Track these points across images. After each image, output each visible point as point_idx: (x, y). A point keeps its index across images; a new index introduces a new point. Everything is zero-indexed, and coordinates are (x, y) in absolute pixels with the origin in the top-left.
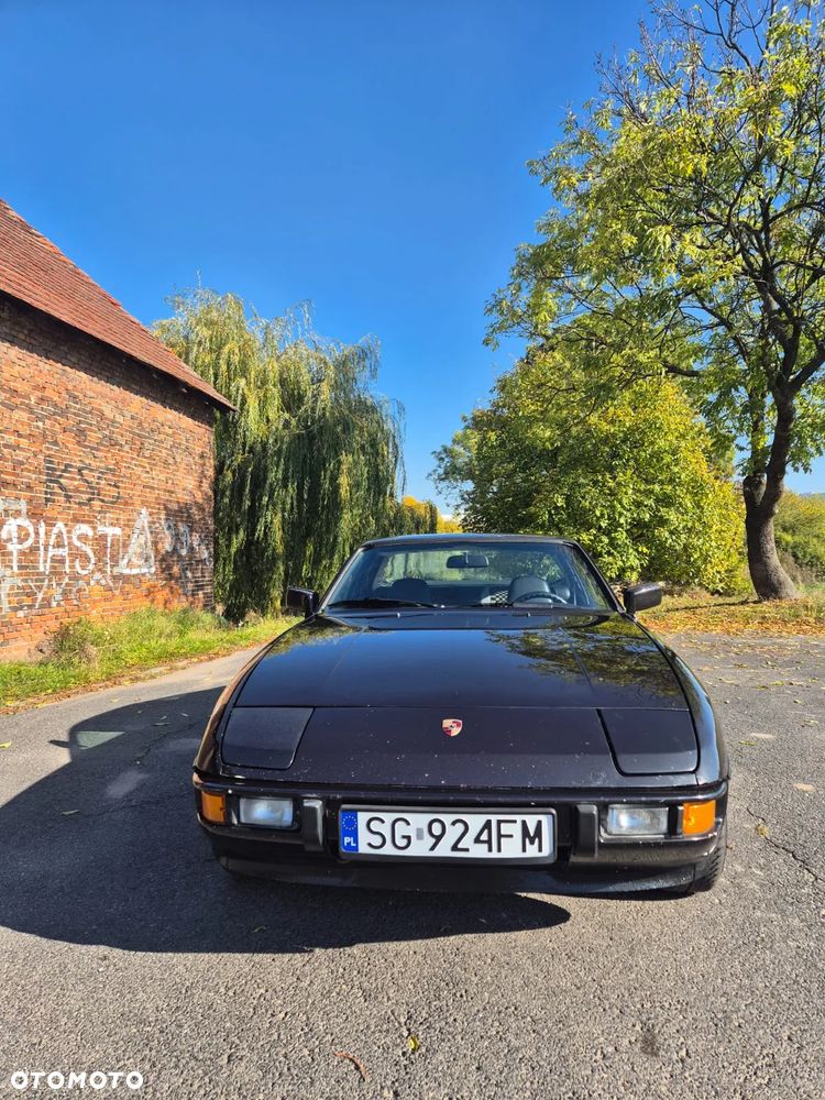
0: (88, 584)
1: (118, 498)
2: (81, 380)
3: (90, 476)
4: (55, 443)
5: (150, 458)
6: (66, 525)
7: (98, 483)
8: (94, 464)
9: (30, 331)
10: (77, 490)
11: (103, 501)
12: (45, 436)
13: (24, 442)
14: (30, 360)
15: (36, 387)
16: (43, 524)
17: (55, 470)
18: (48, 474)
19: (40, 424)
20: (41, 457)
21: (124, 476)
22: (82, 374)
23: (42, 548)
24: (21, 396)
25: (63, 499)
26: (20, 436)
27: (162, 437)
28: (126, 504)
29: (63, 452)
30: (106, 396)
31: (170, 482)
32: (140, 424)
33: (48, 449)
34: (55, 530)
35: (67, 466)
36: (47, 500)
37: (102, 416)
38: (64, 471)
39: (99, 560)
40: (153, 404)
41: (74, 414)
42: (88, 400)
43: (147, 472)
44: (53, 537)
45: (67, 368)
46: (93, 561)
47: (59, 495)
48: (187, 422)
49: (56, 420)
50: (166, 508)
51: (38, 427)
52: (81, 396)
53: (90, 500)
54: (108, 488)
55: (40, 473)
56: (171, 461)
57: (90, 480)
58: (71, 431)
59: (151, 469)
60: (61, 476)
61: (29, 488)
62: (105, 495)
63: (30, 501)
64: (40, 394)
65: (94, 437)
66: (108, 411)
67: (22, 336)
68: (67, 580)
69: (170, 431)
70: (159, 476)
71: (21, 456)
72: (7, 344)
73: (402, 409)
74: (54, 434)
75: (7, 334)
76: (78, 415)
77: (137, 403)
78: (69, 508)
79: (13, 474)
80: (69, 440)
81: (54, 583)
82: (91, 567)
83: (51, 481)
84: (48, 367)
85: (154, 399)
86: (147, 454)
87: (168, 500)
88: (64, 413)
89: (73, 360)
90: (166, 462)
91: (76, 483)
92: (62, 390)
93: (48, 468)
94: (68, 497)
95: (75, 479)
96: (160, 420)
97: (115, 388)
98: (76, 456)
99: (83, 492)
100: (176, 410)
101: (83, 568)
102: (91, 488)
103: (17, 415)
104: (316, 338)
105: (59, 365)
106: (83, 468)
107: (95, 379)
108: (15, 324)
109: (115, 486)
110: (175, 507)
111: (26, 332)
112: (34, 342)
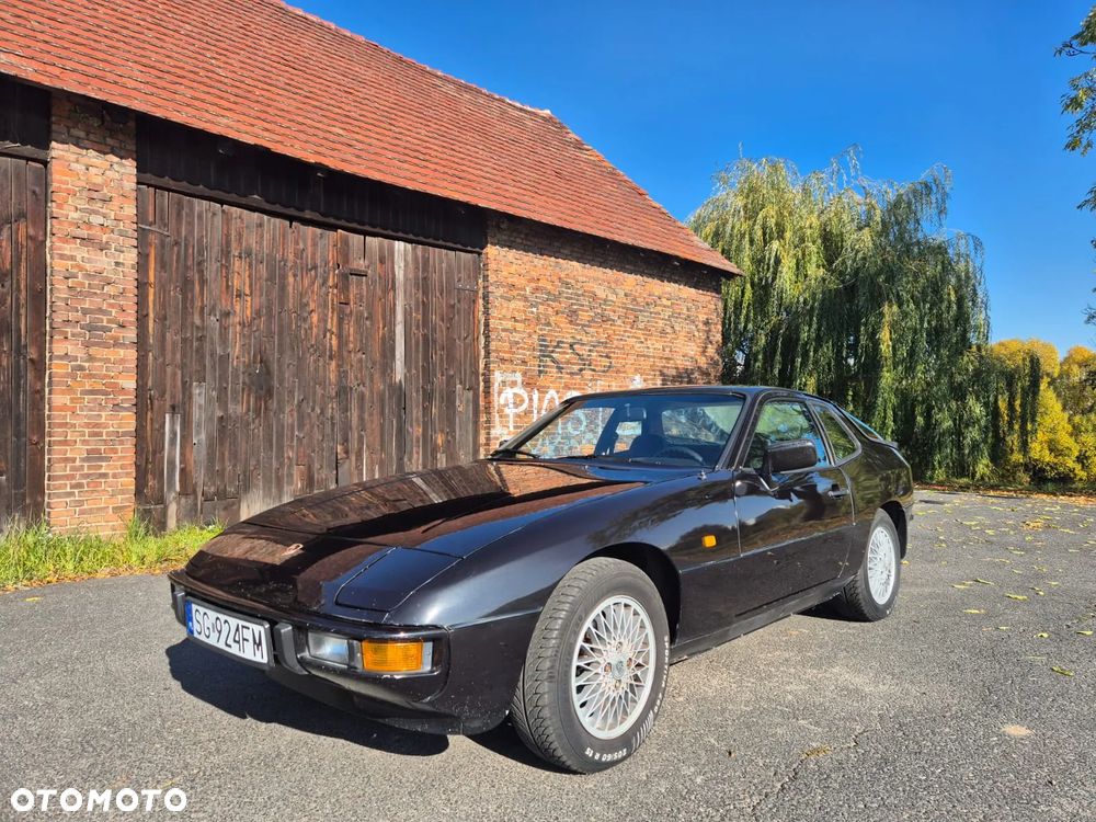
0: (580, 443)
1: (610, 367)
2: (573, 268)
3: (583, 351)
4: (548, 324)
5: (646, 329)
6: (558, 392)
7: (589, 356)
8: (585, 339)
9: (527, 235)
10: (568, 362)
11: (594, 370)
12: (538, 319)
13: (520, 326)
14: (526, 259)
15: (531, 280)
16: (536, 392)
17: (548, 346)
18: (541, 351)
19: (534, 310)
20: (535, 337)
21: (617, 347)
22: (575, 263)
23: (535, 412)
24: (518, 289)
25: (555, 370)
26: (516, 321)
27: (659, 309)
28: (618, 372)
29: (555, 331)
30: (598, 279)
31: (667, 350)
32: (635, 300)
33: (541, 330)
34: (548, 396)
35: (559, 342)
36: (540, 372)
37: (594, 296)
38: (555, 347)
39: (591, 422)
40: (650, 280)
41: (566, 298)
42: (580, 285)
43: (642, 342)
44: (546, 402)
45: (560, 260)
46: (585, 424)
47: (552, 367)
48: (688, 292)
49: (549, 305)
50: (662, 374)
51: (532, 313)
52: (572, 281)
53: (581, 370)
54: (599, 359)
55: (534, 350)
56: (669, 330)
57: (581, 353)
58: (563, 313)
59: (646, 340)
60: (553, 352)
61: (524, 362)
62: (596, 366)
63: (524, 374)
64: (534, 285)
65: (584, 317)
66: (601, 293)
67: (519, 240)
68: (559, 439)
69: (669, 303)
70: (654, 345)
71: (516, 337)
72: (506, 249)
73: (978, 244)
74: (547, 316)
75: (505, 241)
76: (571, 299)
77: (631, 282)
78: (561, 378)
79: (510, 352)
80: (562, 321)
81: (547, 442)
82: (582, 428)
83: (544, 356)
84: (542, 262)
85: (651, 276)
86: (642, 326)
87: (665, 367)
88: (556, 299)
89: (566, 252)
90: (663, 332)
91: (567, 356)
92: (555, 278)
93: (541, 345)
94: (560, 369)
95: (567, 354)
96: (656, 294)
97: (608, 270)
98: (568, 333)
99: (574, 364)
100: (675, 282)
101: (575, 429)
102: (583, 360)
103: (513, 305)
104: (865, 184)
105: (553, 259)
106: (575, 343)
107: (587, 265)
108: (514, 231)
109: (607, 357)
110: (674, 372)
111: (522, 236)
112: (529, 243)
